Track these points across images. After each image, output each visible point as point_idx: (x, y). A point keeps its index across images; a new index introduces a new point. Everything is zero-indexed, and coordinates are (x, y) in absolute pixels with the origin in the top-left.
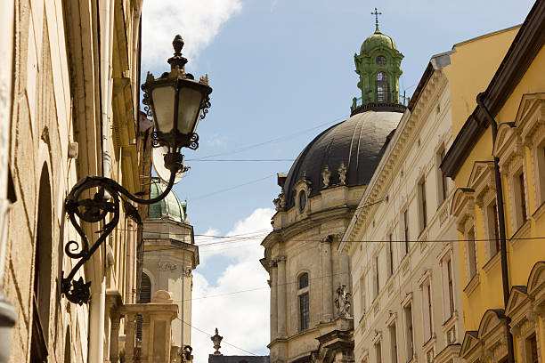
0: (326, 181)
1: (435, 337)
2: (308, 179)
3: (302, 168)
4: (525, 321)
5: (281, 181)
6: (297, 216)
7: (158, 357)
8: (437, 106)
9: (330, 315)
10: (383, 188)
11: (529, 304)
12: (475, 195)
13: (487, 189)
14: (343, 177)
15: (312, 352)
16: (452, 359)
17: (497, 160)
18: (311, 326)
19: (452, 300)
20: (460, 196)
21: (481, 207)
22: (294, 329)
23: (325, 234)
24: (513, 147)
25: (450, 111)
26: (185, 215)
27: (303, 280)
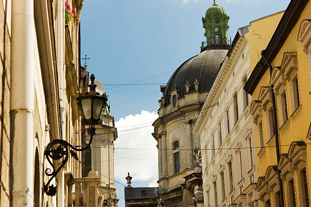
0: (187, 89)
1: (244, 179)
2: (177, 88)
3: (174, 82)
4: (287, 172)
5: (163, 89)
6: (171, 109)
7: (91, 204)
8: (242, 54)
9: (191, 164)
10: (216, 98)
11: (289, 163)
12: (262, 104)
13: (267, 102)
14: (197, 87)
15: (182, 185)
16: (252, 192)
17: (273, 86)
18: (181, 170)
19: (252, 159)
20: (254, 104)
21: (265, 111)
22: (171, 172)
23: (187, 119)
24: (280, 80)
25: (249, 58)
26: (109, 111)
27: (176, 144)
